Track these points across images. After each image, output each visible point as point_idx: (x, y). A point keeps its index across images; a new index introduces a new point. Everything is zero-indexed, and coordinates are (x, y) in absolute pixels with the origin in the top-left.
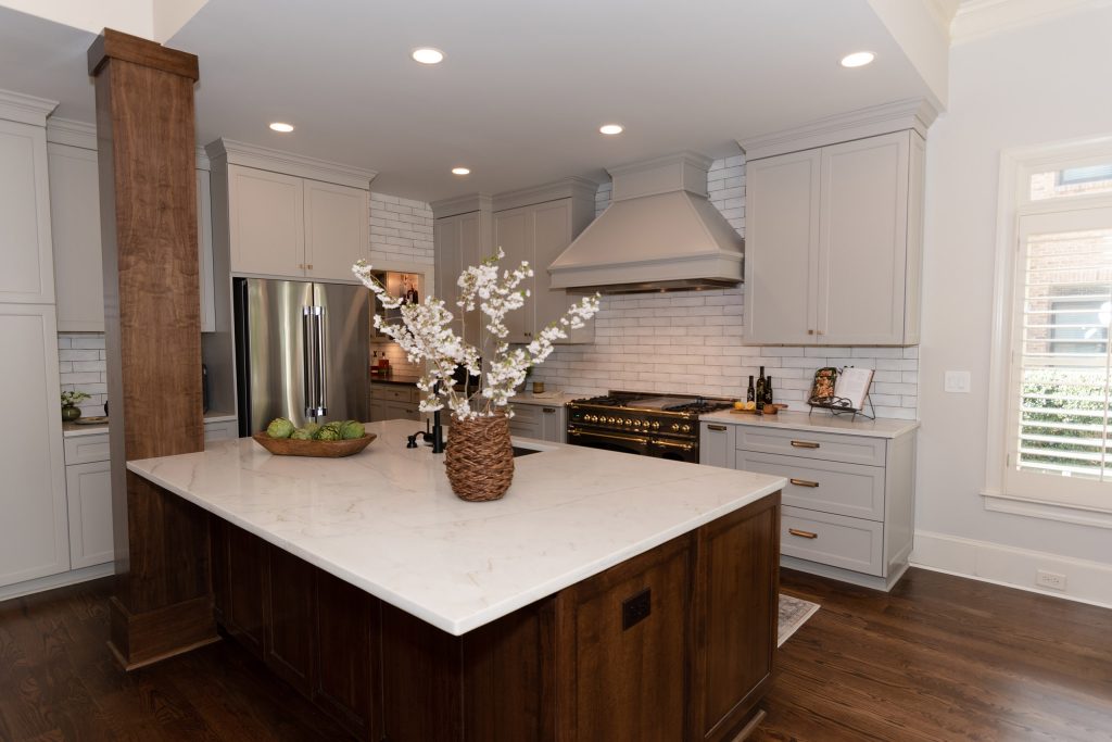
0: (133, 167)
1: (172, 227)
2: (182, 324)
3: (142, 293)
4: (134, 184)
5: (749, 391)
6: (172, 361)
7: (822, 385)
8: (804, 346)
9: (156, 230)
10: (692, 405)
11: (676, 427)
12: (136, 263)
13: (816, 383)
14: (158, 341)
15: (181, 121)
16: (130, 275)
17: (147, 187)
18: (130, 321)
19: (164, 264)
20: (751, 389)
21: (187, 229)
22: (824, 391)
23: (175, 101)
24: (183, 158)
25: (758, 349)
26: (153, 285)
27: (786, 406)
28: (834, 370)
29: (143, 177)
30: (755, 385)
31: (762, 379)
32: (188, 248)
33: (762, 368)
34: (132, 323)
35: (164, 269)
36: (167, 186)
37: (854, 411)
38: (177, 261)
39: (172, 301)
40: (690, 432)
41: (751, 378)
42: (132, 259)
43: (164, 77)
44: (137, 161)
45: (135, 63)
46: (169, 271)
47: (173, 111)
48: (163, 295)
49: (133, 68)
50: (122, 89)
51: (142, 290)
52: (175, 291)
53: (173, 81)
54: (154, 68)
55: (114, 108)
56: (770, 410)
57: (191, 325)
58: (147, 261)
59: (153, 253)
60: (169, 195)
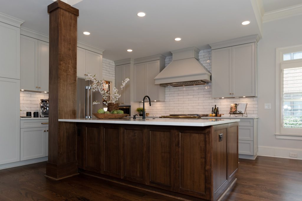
0: (63, 37)
1: (71, 55)
2: (72, 82)
3: (64, 72)
4: (63, 42)
6: (70, 92)
7: (233, 108)
9: (67, 55)
12: (63, 64)
14: (67, 86)
15: (74, 27)
16: (61, 67)
17: (66, 44)
18: (61, 80)
19: (69, 64)
20: (212, 111)
22: (233, 110)
23: (73, 21)
24: (74, 37)
25: (214, 100)
26: (66, 70)
27: (223, 115)
29: (65, 40)
31: (215, 108)
33: (215, 105)
35: (69, 66)
36: (70, 44)
37: (242, 114)
38: (72, 64)
39: (70, 75)
41: (213, 108)
42: (62, 62)
43: (71, 14)
44: (64, 36)
45: (65, 10)
46: (70, 67)
47: (72, 24)
48: (68, 73)
49: (64, 11)
50: (61, 16)
51: (64, 71)
52: (71, 73)
53: (73, 16)
54: (69, 12)
55: (59, 21)
56: (219, 116)
57: (75, 83)
58: (65, 64)
59: (67, 61)
60: (71, 46)
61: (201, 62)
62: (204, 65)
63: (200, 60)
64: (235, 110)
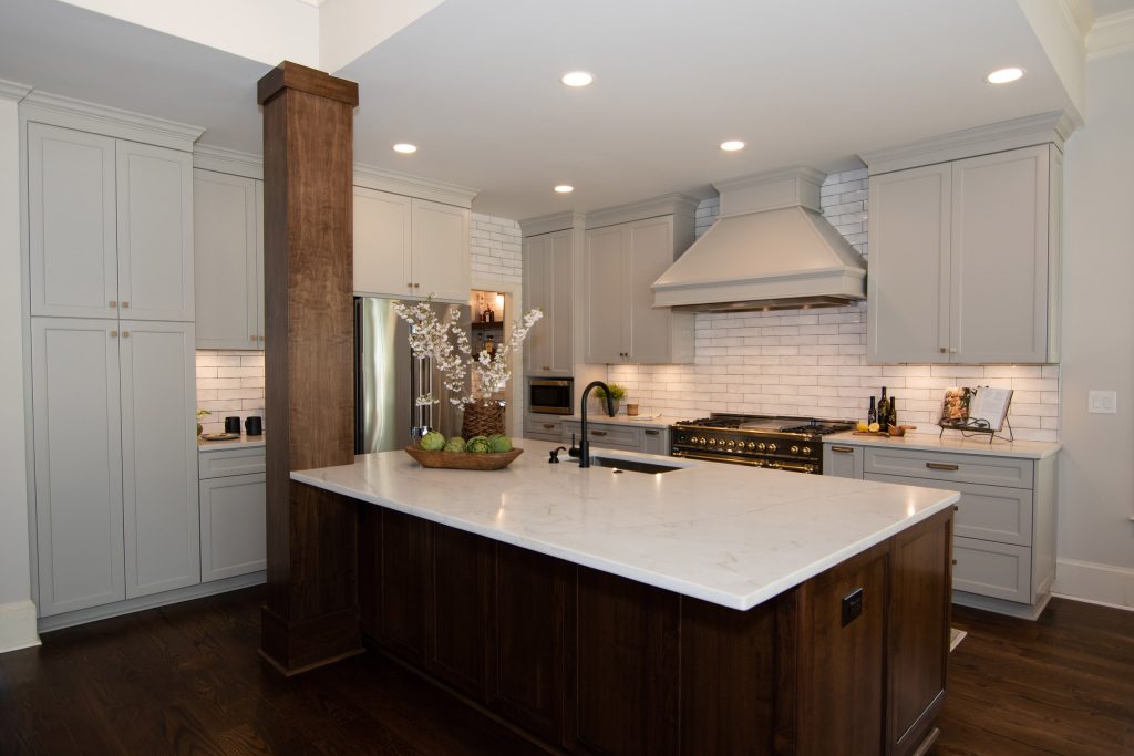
0: (302, 190)
1: (333, 246)
2: (338, 340)
3: (306, 309)
4: (302, 205)
5: (870, 413)
6: (329, 375)
7: (953, 406)
9: (319, 250)
10: (808, 427)
11: (795, 449)
12: (303, 281)
13: (946, 404)
14: (318, 356)
15: (342, 145)
16: (298, 292)
17: (314, 208)
18: (296, 336)
19: (326, 280)
20: (872, 411)
21: (344, 248)
22: (955, 412)
23: (338, 127)
24: (343, 180)
25: (879, 369)
26: (316, 302)
27: (914, 428)
28: (967, 391)
30: (876, 407)
31: (883, 400)
32: (345, 267)
33: (884, 389)
34: (298, 339)
35: (325, 287)
36: (329, 207)
37: (992, 432)
38: (336, 279)
39: (331, 317)
40: (811, 455)
41: (872, 399)
42: (299, 277)
43: (330, 103)
44: (306, 184)
45: (308, 92)
46: (328, 289)
47: (336, 136)
48: (324, 312)
49: (306, 98)
50: (296, 117)
51: (306, 306)
52: (334, 308)
53: (337, 107)
54: (322, 96)
55: (289, 134)
56: (897, 432)
57: (346, 340)
58: (311, 279)
59: (316, 271)
60: (331, 216)
61: (829, 219)
62: (843, 231)
63: (828, 212)
64: (959, 415)
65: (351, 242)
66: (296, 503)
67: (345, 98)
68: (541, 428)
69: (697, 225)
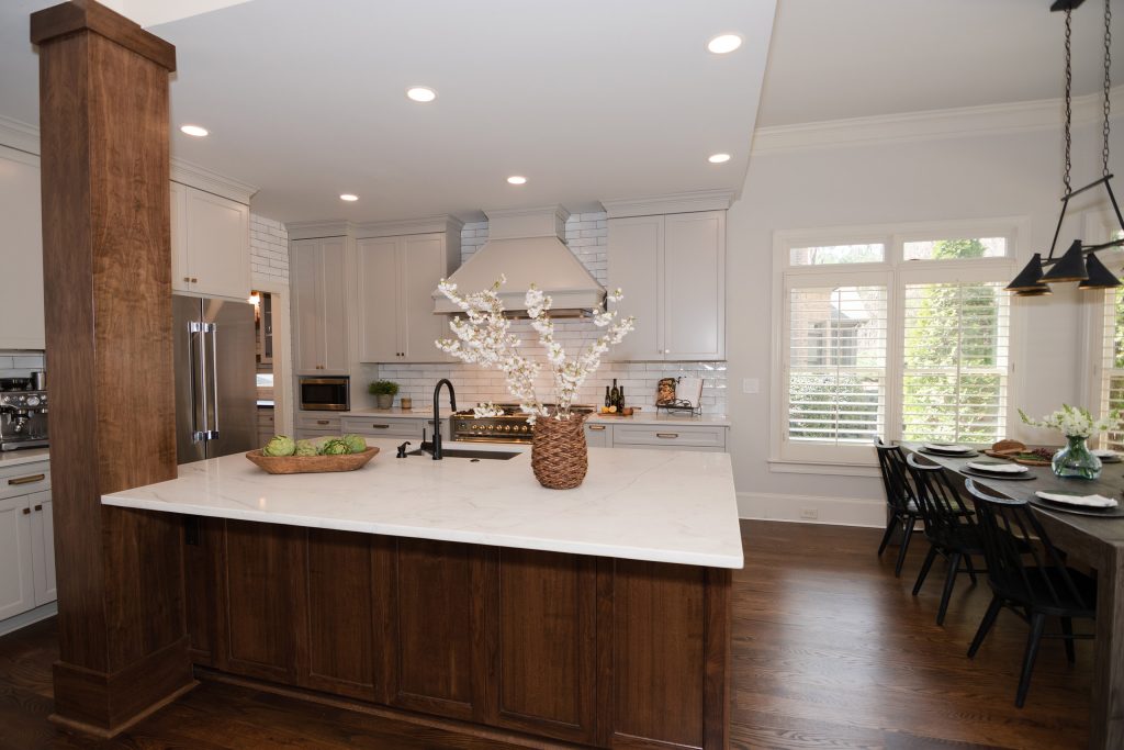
0: (108, 157)
1: (147, 228)
2: (155, 338)
3: (116, 300)
4: (108, 177)
5: (606, 398)
6: (146, 378)
8: (645, 362)
9: (130, 231)
12: (111, 266)
13: (660, 390)
14: (132, 355)
15: (157, 113)
16: (105, 279)
17: (123, 181)
18: (103, 333)
19: (139, 268)
20: (608, 397)
21: (161, 232)
23: (151, 90)
24: (158, 154)
26: (128, 292)
27: (637, 409)
28: (673, 380)
29: (118, 169)
30: (611, 394)
31: (615, 389)
32: (162, 253)
33: (615, 380)
34: (106, 336)
35: (138, 275)
36: (142, 182)
37: (693, 409)
38: (151, 267)
39: (146, 311)
41: (608, 388)
42: (106, 261)
43: (141, 61)
44: (113, 150)
45: (114, 41)
46: (143, 277)
47: (149, 101)
48: (137, 304)
49: (111, 46)
50: (100, 67)
51: (117, 296)
52: (150, 301)
53: (150, 68)
54: (132, 50)
55: (91, 87)
56: (628, 411)
57: (165, 338)
58: (121, 265)
59: (127, 255)
60: (144, 193)
61: (572, 249)
62: (582, 259)
63: (571, 243)
64: (669, 398)
65: (169, 224)
66: (110, 533)
67: (160, 60)
68: (315, 425)
69: (463, 243)
